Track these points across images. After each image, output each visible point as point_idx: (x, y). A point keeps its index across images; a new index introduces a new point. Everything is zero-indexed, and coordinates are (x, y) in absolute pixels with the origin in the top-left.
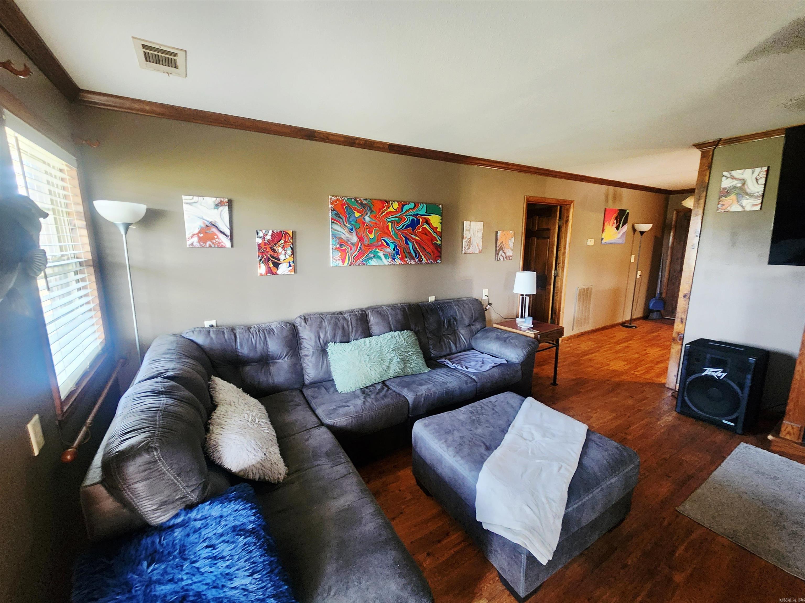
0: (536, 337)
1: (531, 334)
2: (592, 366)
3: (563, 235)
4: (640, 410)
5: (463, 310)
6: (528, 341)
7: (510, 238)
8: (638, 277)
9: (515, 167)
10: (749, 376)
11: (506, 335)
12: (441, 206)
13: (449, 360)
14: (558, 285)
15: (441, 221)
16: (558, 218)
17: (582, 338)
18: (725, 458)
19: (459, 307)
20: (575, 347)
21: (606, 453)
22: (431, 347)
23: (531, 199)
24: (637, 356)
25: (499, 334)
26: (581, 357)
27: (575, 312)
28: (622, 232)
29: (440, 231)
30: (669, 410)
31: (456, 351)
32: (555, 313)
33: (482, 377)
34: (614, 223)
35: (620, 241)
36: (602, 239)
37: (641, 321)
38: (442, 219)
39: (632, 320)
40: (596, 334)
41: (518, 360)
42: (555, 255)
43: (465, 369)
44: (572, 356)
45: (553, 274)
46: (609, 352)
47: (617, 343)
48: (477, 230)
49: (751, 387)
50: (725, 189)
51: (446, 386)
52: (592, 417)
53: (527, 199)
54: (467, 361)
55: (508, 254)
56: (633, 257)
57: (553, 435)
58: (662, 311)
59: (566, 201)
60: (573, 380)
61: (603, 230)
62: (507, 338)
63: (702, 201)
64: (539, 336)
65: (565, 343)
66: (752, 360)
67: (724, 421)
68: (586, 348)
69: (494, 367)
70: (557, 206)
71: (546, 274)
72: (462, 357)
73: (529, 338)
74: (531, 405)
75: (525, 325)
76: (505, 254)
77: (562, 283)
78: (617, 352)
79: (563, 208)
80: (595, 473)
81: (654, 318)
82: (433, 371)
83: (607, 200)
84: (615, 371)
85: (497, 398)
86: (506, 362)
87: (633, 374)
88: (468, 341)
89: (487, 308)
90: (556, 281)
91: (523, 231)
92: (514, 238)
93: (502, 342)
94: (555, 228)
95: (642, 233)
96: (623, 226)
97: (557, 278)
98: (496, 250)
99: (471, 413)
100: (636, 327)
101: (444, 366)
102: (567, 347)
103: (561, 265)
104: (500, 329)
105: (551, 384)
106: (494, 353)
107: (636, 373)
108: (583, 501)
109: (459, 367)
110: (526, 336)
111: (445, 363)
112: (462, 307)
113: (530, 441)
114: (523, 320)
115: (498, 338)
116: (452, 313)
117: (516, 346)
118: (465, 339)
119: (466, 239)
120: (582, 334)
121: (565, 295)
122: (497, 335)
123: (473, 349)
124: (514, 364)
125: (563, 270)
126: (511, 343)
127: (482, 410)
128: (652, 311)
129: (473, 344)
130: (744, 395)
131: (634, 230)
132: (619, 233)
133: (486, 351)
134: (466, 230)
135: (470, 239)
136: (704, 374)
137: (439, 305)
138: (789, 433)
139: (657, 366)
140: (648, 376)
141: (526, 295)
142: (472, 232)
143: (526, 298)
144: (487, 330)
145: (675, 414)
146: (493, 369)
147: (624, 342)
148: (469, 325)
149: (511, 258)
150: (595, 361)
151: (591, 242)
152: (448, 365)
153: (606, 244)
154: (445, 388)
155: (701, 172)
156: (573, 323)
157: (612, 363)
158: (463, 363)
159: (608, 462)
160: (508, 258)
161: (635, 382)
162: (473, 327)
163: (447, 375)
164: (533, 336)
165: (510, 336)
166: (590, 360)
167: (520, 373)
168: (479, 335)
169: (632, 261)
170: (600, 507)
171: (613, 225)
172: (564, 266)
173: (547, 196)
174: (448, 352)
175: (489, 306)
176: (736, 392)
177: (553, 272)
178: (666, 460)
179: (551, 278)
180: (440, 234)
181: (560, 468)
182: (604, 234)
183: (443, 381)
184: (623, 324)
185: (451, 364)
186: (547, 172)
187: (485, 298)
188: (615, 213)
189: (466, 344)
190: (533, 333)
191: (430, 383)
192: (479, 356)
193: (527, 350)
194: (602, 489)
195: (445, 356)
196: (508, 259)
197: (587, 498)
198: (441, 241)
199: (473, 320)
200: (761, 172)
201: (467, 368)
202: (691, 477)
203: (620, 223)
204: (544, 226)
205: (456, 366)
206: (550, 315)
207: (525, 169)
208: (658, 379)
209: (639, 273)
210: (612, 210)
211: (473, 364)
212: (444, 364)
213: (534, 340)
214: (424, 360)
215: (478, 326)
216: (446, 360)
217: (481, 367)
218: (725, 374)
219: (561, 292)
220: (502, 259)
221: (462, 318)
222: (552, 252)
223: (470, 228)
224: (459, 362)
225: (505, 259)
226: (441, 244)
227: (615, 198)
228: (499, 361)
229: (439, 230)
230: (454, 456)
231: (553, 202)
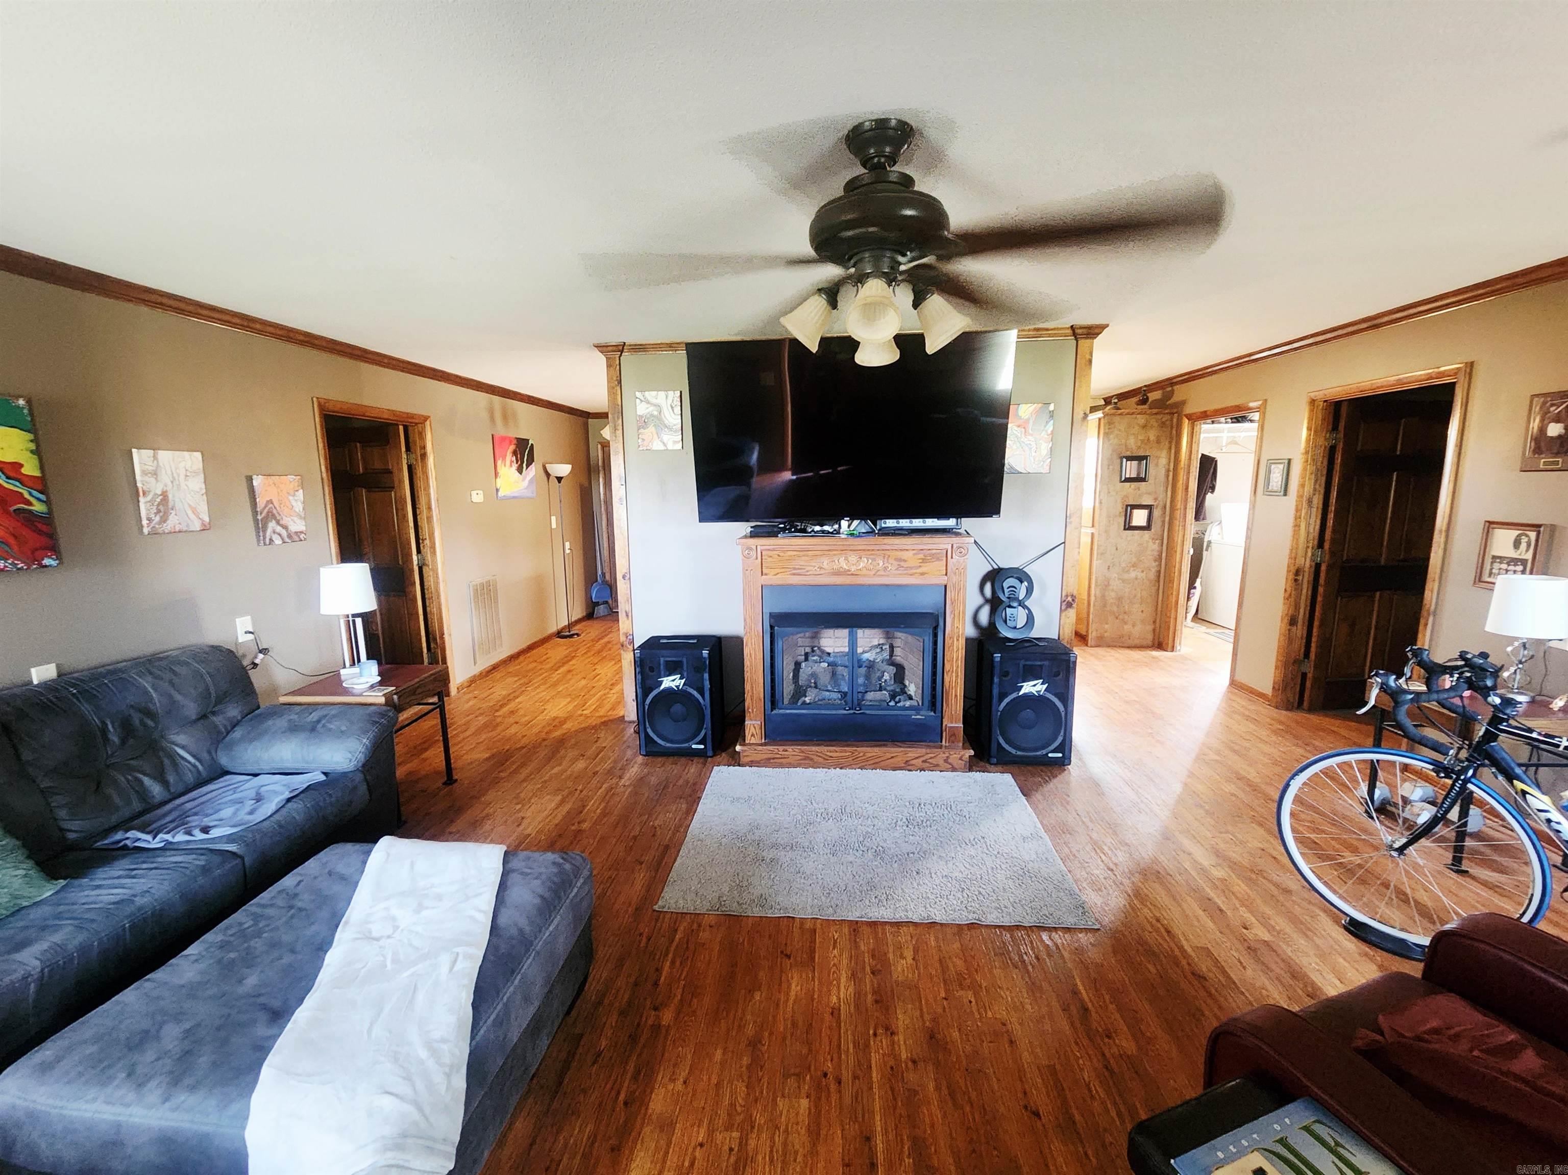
0: (389, 702)
1: (378, 697)
2: (517, 723)
3: (420, 484)
4: (595, 773)
5: (171, 682)
6: (369, 715)
7: (292, 492)
8: (568, 551)
9: (271, 329)
10: (706, 676)
11: (314, 716)
12: (21, 402)
13: (142, 829)
14: (430, 581)
15: (33, 446)
16: (403, 449)
17: (497, 675)
18: (700, 798)
19: (156, 677)
20: (485, 695)
21: (537, 882)
22: (62, 813)
23: (330, 406)
24: (583, 682)
25: (295, 717)
26: (497, 711)
27: (472, 629)
28: (528, 478)
29: (37, 473)
30: (635, 755)
31: (167, 796)
32: (435, 639)
33: (258, 837)
34: (512, 462)
35: (529, 494)
36: (497, 490)
37: (584, 623)
38: (35, 441)
39: (570, 626)
40: (517, 662)
41: (354, 763)
42: (411, 524)
43: (200, 836)
44: (481, 714)
45: (415, 562)
46: (543, 687)
47: (555, 668)
48: (183, 472)
49: (711, 690)
50: (641, 417)
51: (129, 909)
52: (523, 818)
53: (320, 405)
54: (210, 811)
55: (294, 528)
56: (553, 518)
57: (439, 897)
58: (610, 601)
59: (412, 416)
60: (487, 759)
61: (496, 475)
62: (319, 721)
63: (619, 432)
64: (395, 697)
65: (465, 693)
66: (705, 653)
67: (694, 746)
68: (504, 693)
69: (289, 800)
70: (398, 425)
71: (400, 563)
72: (188, 806)
73: (372, 708)
74: (388, 855)
75: (363, 680)
76: (285, 527)
77: (437, 577)
78: (555, 685)
79: (410, 429)
80: (521, 931)
81: (602, 614)
82: (76, 882)
83: (492, 419)
84: (554, 719)
85: (301, 875)
86: (323, 778)
87: (581, 715)
88: (205, 756)
89: (257, 661)
90: (425, 575)
91: (324, 475)
92: (301, 491)
93: (303, 735)
94: (401, 470)
95: (559, 479)
96: (527, 467)
97: (425, 569)
98: (256, 521)
99: (221, 947)
100: (578, 635)
101: (125, 851)
102: (469, 700)
103: (427, 542)
104: (300, 704)
105: (445, 784)
106: (289, 765)
107: (585, 712)
108: (505, 999)
109: (180, 837)
110: (365, 704)
111: (128, 842)
112: (168, 675)
113: (389, 937)
114: (355, 670)
115: (293, 729)
116: (131, 698)
117: (341, 734)
118: (194, 756)
119: (149, 498)
120: (495, 668)
121: (447, 601)
122: (290, 720)
123: (228, 773)
124: (344, 774)
125: (434, 553)
126: (330, 730)
127: (255, 924)
128: (597, 604)
129: (224, 760)
130: (705, 701)
131: (548, 475)
132: (524, 480)
133: (266, 767)
134: (144, 473)
135: (164, 495)
136: (662, 688)
137: (74, 686)
138: (753, 735)
139: (612, 692)
140: (602, 712)
141: (354, 616)
142: (165, 478)
143: (354, 622)
144: (259, 715)
145: (640, 759)
146: (290, 805)
147: (564, 664)
148: (203, 717)
149: (302, 536)
150: (521, 712)
151: (477, 497)
152: (136, 844)
153: (506, 498)
154: (127, 917)
155: (611, 390)
156: (474, 651)
157: (548, 707)
158: (194, 821)
159: (542, 897)
160: (293, 537)
161: (584, 729)
162: (218, 720)
163: (134, 877)
164: (382, 700)
165: (326, 716)
166: (512, 712)
167: (363, 788)
168: (237, 733)
169: (554, 526)
170: (538, 991)
171: (511, 466)
172: (434, 544)
173: (367, 402)
174: (137, 806)
175: (261, 656)
176: (698, 700)
177: (415, 557)
178: (635, 838)
179: (412, 570)
180: (41, 485)
181: (455, 962)
182: (498, 480)
183: (118, 898)
184: (559, 634)
185: (149, 837)
186: (359, 353)
187: (243, 638)
188: (511, 444)
189: (200, 767)
190: (381, 694)
191: (60, 926)
192: (247, 786)
193: (371, 735)
194: (538, 953)
195: (126, 824)
196: (296, 538)
197: (512, 989)
198: (48, 502)
199: (213, 699)
200: (674, 396)
201: (205, 830)
202: (667, 847)
203: (522, 462)
204: (378, 465)
205: (168, 837)
206: (424, 645)
207: (301, 338)
208: (615, 713)
209: (567, 545)
210: (503, 439)
211: (227, 813)
212: (125, 847)
213: (385, 708)
214: (30, 864)
215: (233, 712)
216: (129, 834)
217: (251, 813)
218: (683, 681)
219: (439, 597)
220: (278, 541)
221: (173, 702)
222: (405, 516)
223: (158, 466)
224: (181, 822)
225: (287, 540)
226: (50, 512)
227: (506, 417)
228: (301, 782)
229: (31, 469)
230: (166, 1100)
231: (386, 416)
